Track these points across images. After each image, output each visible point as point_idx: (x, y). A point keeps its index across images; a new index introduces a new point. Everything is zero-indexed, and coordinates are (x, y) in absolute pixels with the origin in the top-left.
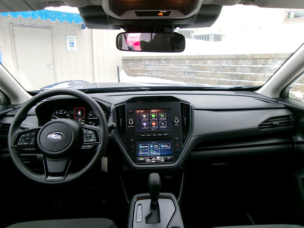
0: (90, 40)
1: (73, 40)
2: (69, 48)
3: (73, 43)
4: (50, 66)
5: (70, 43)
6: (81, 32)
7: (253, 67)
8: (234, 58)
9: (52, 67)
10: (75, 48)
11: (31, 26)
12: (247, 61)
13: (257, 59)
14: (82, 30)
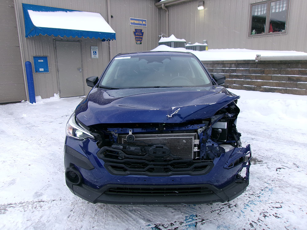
0: (108, 50)
1: (96, 50)
2: (93, 56)
3: (96, 52)
4: (80, 70)
5: (94, 52)
6: (102, 43)
7: (223, 69)
8: (211, 63)
9: (81, 70)
10: (97, 56)
11: (68, 41)
12: (219, 65)
13: (226, 64)
14: (102, 42)
